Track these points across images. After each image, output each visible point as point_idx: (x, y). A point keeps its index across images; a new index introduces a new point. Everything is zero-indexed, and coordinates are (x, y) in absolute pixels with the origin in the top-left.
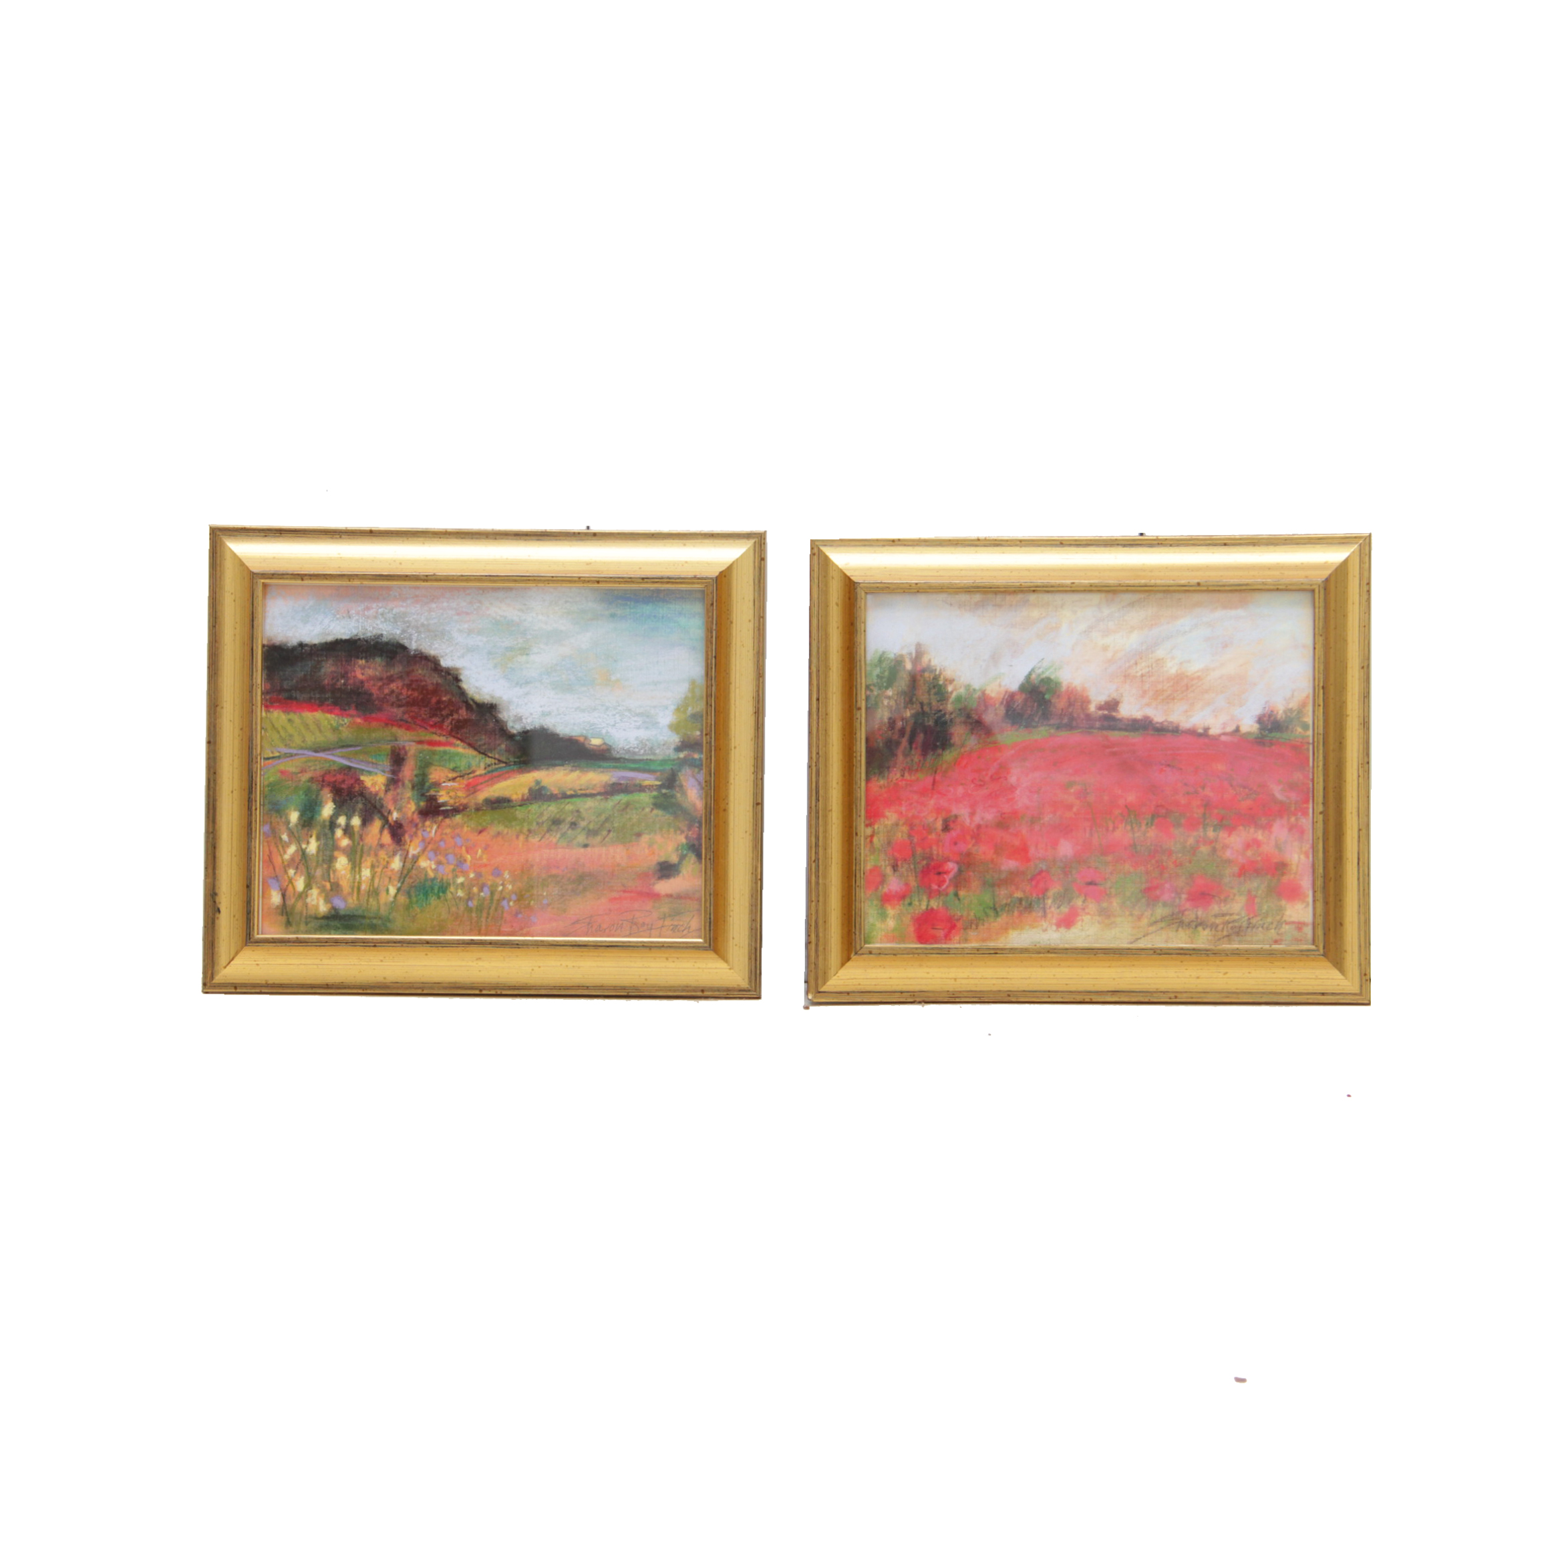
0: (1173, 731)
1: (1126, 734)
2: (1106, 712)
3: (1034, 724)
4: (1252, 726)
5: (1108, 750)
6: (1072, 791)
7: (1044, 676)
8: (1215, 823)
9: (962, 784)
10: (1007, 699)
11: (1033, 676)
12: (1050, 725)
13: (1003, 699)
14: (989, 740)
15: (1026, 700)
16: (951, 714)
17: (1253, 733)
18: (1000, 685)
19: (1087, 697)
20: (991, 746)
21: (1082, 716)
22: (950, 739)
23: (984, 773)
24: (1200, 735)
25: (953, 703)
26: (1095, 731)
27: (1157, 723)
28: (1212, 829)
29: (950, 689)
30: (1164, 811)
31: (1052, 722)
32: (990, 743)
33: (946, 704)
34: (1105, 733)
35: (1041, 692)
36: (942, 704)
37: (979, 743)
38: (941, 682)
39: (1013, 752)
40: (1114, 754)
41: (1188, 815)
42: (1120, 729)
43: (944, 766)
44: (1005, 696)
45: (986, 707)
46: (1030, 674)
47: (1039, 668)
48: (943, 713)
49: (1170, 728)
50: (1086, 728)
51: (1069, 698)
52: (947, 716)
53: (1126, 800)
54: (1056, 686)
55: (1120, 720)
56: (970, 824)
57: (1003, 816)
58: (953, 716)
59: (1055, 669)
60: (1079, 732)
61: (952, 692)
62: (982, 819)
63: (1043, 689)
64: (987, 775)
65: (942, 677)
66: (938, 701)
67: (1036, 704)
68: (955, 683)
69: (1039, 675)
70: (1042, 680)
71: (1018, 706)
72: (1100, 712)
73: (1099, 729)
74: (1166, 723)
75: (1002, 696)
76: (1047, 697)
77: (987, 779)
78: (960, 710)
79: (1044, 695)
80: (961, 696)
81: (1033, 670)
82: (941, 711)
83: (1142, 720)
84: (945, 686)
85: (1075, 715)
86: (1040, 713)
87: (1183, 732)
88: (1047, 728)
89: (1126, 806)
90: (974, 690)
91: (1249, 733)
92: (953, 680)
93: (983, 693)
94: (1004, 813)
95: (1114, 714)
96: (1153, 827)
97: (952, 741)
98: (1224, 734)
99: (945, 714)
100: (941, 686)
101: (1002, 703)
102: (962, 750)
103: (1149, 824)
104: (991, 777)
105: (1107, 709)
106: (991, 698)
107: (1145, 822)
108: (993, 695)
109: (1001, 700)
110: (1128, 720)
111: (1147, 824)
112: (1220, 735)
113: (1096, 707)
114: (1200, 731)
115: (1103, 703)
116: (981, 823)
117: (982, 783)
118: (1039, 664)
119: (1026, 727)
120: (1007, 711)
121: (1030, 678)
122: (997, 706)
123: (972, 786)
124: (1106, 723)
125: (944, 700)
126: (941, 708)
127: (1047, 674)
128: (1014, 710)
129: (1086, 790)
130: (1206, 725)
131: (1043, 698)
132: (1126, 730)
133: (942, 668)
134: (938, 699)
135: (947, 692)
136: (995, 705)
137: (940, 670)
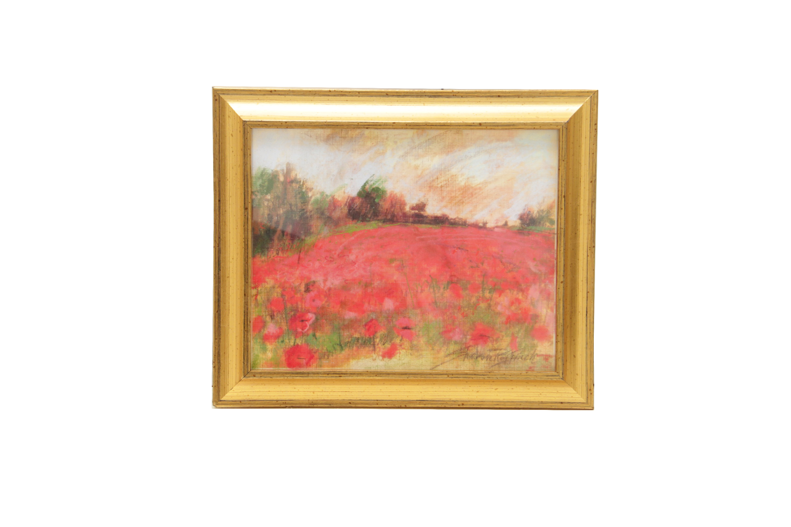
0: (462, 225)
1: (430, 226)
2: (417, 211)
3: (368, 219)
4: (516, 222)
5: (418, 237)
6: (393, 265)
7: (374, 186)
8: (491, 287)
9: (318, 260)
10: (349, 202)
11: (367, 186)
12: (379, 220)
13: (347, 202)
14: (336, 230)
15: (362, 203)
16: (311, 212)
17: (517, 227)
18: (344, 193)
19: (404, 201)
20: (338, 234)
21: (401, 214)
22: (310, 229)
23: (333, 252)
24: (480, 227)
25: (312, 204)
26: (409, 224)
27: (451, 219)
28: (488, 291)
29: (310, 194)
30: (456, 279)
31: (380, 218)
32: (337, 232)
33: (308, 205)
34: (416, 225)
35: (372, 197)
36: (304, 205)
37: (330, 232)
38: (304, 190)
39: (353, 238)
40: (422, 240)
41: (472, 282)
42: (426, 223)
43: (306, 247)
44: (347, 200)
45: (335, 207)
46: (365, 185)
47: (371, 181)
48: (305, 211)
49: (461, 223)
50: (403, 222)
51: (392, 202)
52: (308, 213)
53: (430, 271)
54: (383, 193)
55: (426, 217)
56: (324, 287)
57: (346, 282)
58: (312, 213)
59: (382, 182)
60: (398, 225)
61: (311, 197)
62: (332, 284)
63: (374, 195)
64: (335, 254)
65: (304, 186)
66: (302, 203)
67: (369, 206)
68: (314, 190)
69: (371, 186)
70: (373, 189)
71: (356, 207)
72: (413, 212)
73: (412, 223)
74: (457, 219)
75: (346, 200)
76: (376, 200)
77: (335, 256)
78: (317, 209)
79: (374, 199)
80: (318, 200)
81: (367, 182)
82: (304, 210)
83: (441, 217)
84: (307, 192)
85: (396, 214)
86: (372, 212)
87: (469, 225)
88: (376, 222)
89: (430, 276)
90: (327, 195)
91: (514, 226)
92: (312, 189)
93: (333, 197)
94: (347, 280)
95: (422, 213)
96: (448, 290)
97: (312, 231)
98: (497, 227)
99: (306, 212)
100: (304, 193)
101: (346, 205)
102: (319, 237)
103: (446, 288)
104: (338, 255)
105: (417, 209)
106: (338, 201)
107: (443, 286)
108: (340, 199)
109: (345, 202)
110: (432, 217)
111: (444, 288)
112: (494, 228)
113: (410, 208)
114: (481, 225)
115: (414, 205)
116: (332, 286)
117: (332, 260)
118: (372, 177)
119: (362, 221)
120: (349, 210)
121: (365, 187)
122: (342, 206)
123: (325, 261)
124: (417, 219)
125: (306, 202)
126: (304, 207)
127: (376, 185)
128: (354, 210)
129: (403, 264)
130: (485, 221)
131: (374, 201)
132: (430, 224)
133: (305, 180)
134: (302, 202)
135: (308, 197)
136: (341, 206)
137: (303, 182)
